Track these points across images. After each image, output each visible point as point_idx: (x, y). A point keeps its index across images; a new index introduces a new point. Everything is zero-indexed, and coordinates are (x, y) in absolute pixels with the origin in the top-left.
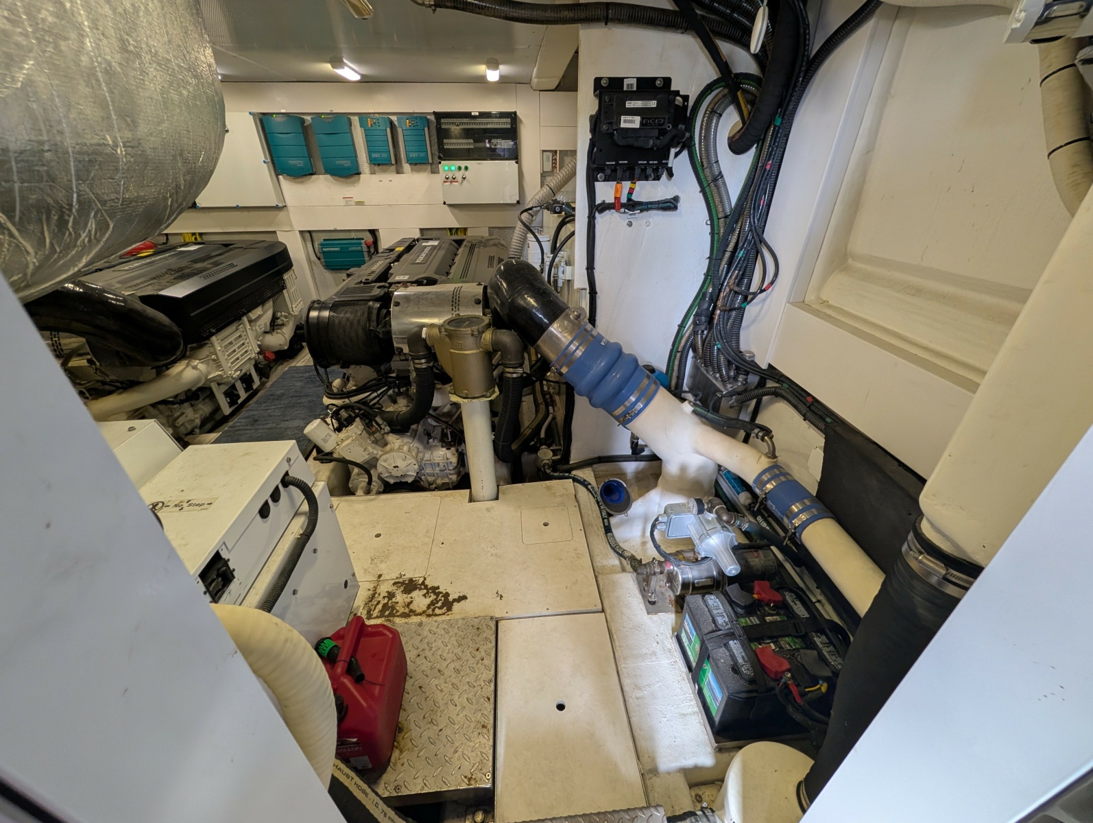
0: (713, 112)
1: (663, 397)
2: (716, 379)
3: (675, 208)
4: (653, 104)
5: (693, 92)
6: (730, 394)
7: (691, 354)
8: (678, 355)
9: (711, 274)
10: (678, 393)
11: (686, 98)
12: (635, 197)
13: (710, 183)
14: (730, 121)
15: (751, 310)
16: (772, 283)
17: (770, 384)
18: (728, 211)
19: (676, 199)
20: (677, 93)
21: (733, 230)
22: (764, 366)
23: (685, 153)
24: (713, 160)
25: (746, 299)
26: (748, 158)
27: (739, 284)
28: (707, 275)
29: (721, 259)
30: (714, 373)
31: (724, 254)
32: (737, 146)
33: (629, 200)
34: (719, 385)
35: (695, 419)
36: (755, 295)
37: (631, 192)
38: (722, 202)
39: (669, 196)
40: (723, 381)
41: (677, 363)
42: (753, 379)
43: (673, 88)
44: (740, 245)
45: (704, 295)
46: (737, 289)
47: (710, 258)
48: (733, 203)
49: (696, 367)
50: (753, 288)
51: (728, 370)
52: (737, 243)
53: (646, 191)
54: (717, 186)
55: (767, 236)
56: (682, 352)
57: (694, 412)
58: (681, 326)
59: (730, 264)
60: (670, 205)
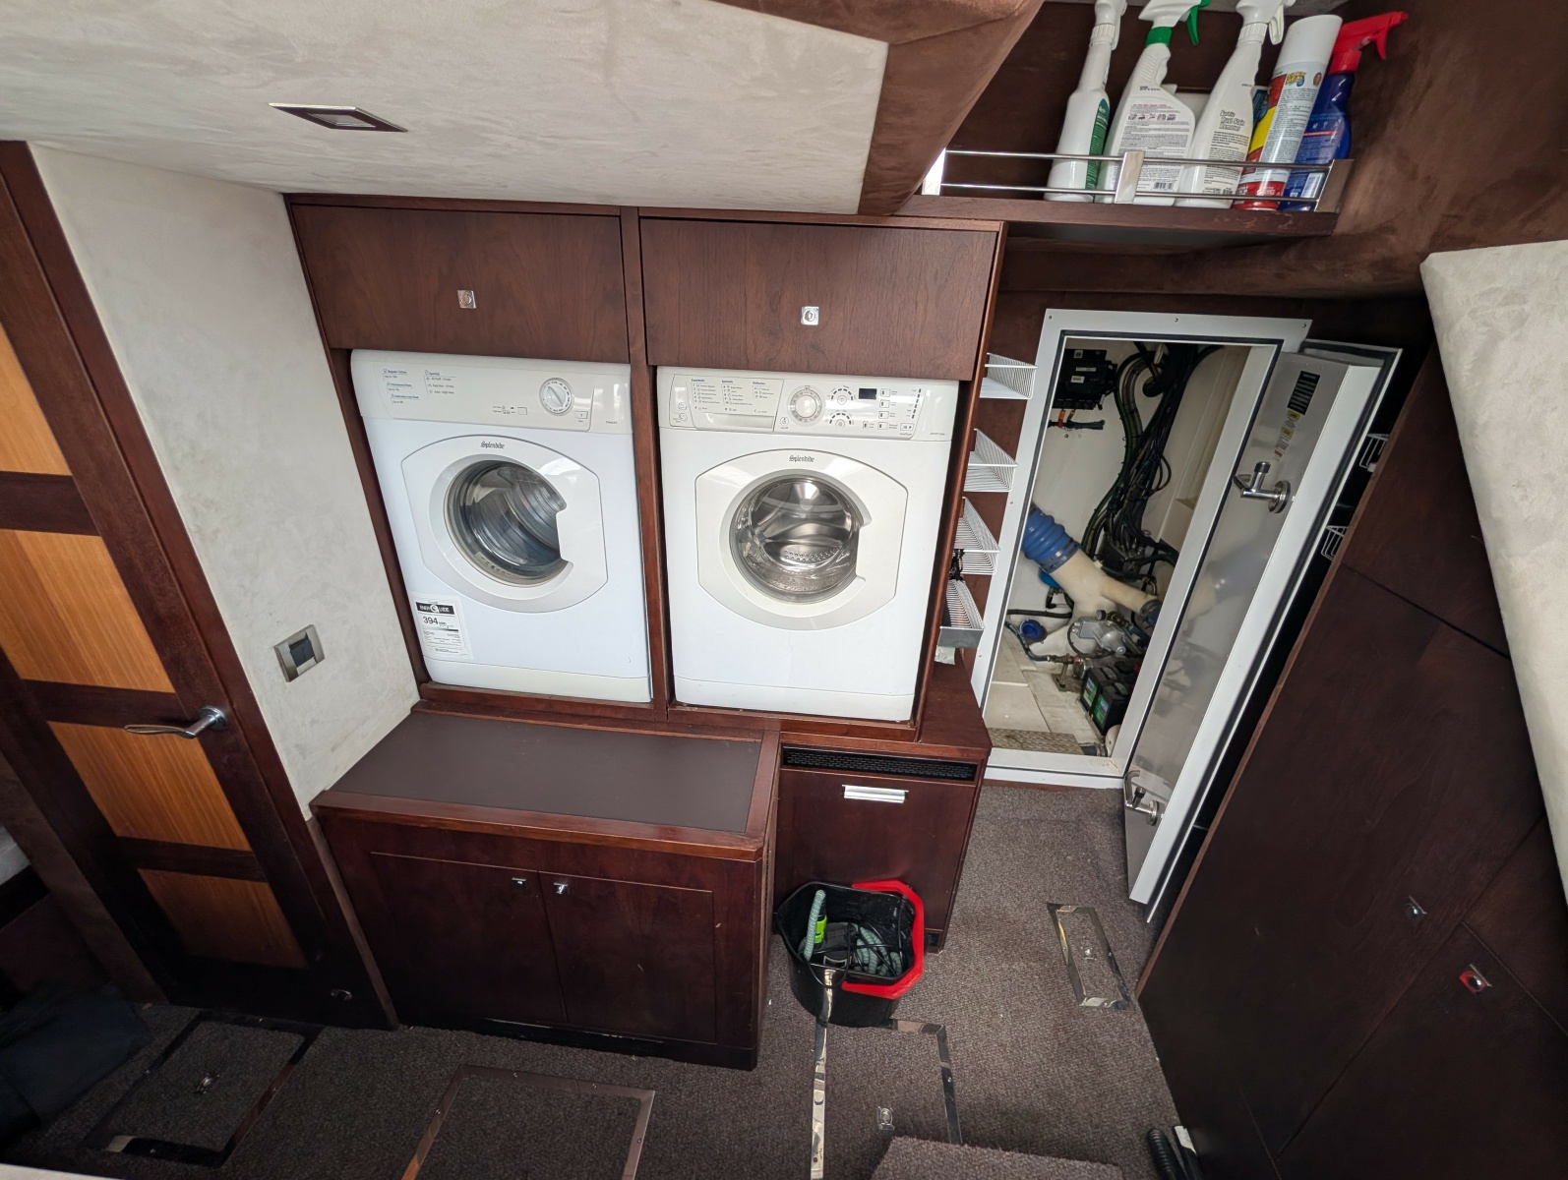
0: (1134, 372)
1: (1079, 557)
2: (1121, 549)
3: (1102, 428)
4: (1094, 370)
5: (1119, 362)
6: (1130, 560)
7: (1102, 532)
8: (1092, 531)
9: (1124, 476)
10: (1091, 555)
11: (1115, 366)
12: (1073, 420)
13: (1128, 413)
14: (1145, 375)
15: (1151, 501)
16: (1165, 485)
17: (1160, 552)
18: (1140, 433)
19: (1102, 422)
20: (1110, 363)
21: (1143, 447)
22: (1157, 541)
23: (1112, 394)
24: (1131, 399)
25: (1149, 493)
26: (1156, 401)
27: (1144, 484)
28: (1120, 475)
29: (1133, 465)
30: (1121, 544)
31: (1134, 462)
32: (1149, 391)
33: (1069, 420)
34: (1123, 554)
35: (1103, 573)
36: (1153, 492)
37: (1071, 416)
38: (1136, 427)
39: (1098, 420)
40: (1127, 551)
41: (1090, 538)
42: (1149, 551)
43: (1107, 358)
44: (1146, 457)
45: (1118, 488)
46: (1141, 487)
47: (1124, 463)
48: (1144, 429)
49: (1105, 541)
50: (1154, 487)
51: (1131, 543)
52: (1144, 455)
53: (1081, 416)
54: (1133, 418)
55: (1165, 454)
56: (1096, 530)
57: (1102, 568)
58: (1097, 511)
59: (1138, 468)
60: (1099, 426)
